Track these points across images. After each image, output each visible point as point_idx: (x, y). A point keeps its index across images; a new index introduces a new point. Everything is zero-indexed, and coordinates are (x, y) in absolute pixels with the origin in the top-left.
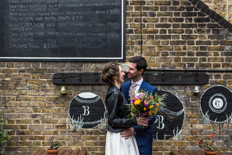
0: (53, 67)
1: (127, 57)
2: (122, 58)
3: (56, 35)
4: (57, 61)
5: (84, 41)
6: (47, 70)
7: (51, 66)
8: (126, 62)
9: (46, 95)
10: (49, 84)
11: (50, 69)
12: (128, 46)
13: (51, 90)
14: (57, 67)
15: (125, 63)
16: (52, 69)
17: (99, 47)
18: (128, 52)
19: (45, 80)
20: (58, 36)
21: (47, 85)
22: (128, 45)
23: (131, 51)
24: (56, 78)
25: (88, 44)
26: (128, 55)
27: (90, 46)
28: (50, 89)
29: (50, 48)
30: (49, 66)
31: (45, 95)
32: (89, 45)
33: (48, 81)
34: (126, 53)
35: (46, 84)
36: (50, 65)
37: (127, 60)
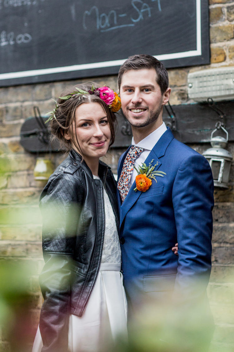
0: (23, 101)
1: (213, 46)
2: (198, 52)
3: (27, 4)
4: (31, 83)
5: (95, 9)
6: (11, 112)
7: (20, 98)
8: (212, 65)
9: (9, 186)
10: (16, 152)
11: (16, 109)
12: (216, 9)
13: (20, 170)
14: (33, 100)
15: (210, 67)
16: (21, 106)
17: (133, 23)
18: (218, 29)
19: (6, 141)
20: (32, 6)
21: (12, 156)
22: (218, 3)
23: (226, 23)
24: (29, 135)
25: (104, 18)
26: (218, 38)
27: (109, 25)
28: (17, 169)
29: (15, 45)
30: (14, 99)
31: (6, 187)
32: (107, 21)
33: (13, 144)
34: (213, 34)
35: (8, 153)
36: (17, 94)
37: (214, 56)
